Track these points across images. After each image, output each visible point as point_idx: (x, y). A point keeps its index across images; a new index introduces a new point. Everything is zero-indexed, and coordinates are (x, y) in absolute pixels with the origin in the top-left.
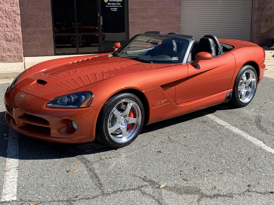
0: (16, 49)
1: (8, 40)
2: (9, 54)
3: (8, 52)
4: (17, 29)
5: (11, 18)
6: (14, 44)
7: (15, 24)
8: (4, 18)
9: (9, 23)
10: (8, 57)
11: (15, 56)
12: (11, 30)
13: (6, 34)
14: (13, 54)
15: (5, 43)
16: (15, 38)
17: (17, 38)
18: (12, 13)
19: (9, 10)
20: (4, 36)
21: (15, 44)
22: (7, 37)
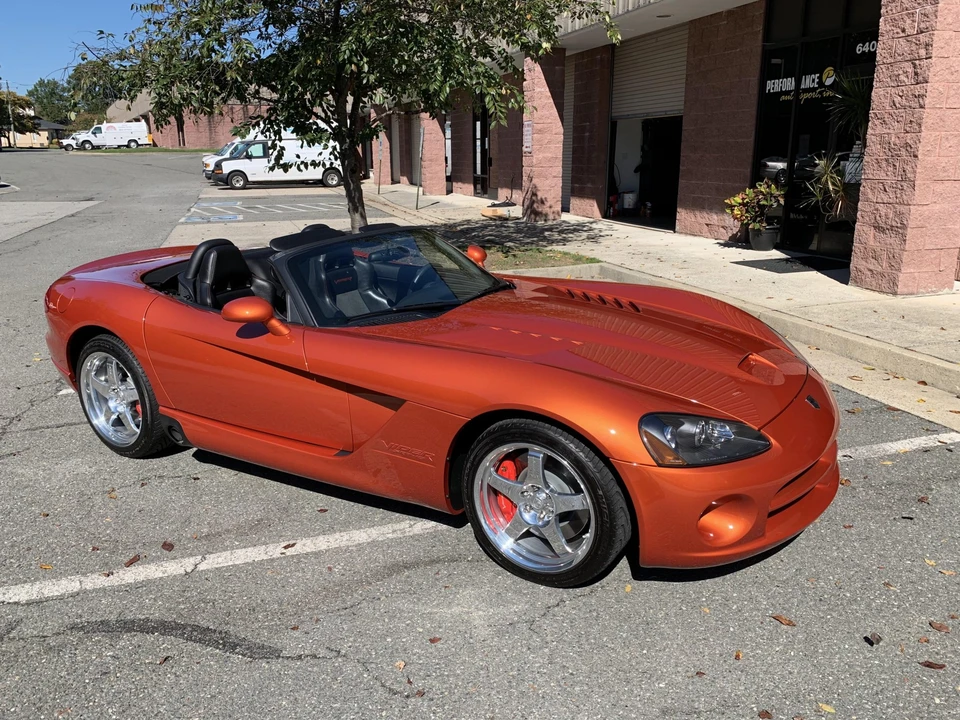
0: (891, 256)
1: (877, 228)
2: (872, 267)
3: (873, 260)
4: (904, 196)
5: (897, 165)
6: (889, 241)
7: (903, 183)
8: (884, 164)
9: (890, 179)
10: (869, 273)
11: (883, 275)
12: (891, 201)
13: (877, 210)
14: (879, 269)
15: (872, 235)
16: (894, 224)
17: (899, 225)
18: (903, 152)
19: (897, 142)
20: (873, 217)
21: (892, 241)
22: (878, 218)
